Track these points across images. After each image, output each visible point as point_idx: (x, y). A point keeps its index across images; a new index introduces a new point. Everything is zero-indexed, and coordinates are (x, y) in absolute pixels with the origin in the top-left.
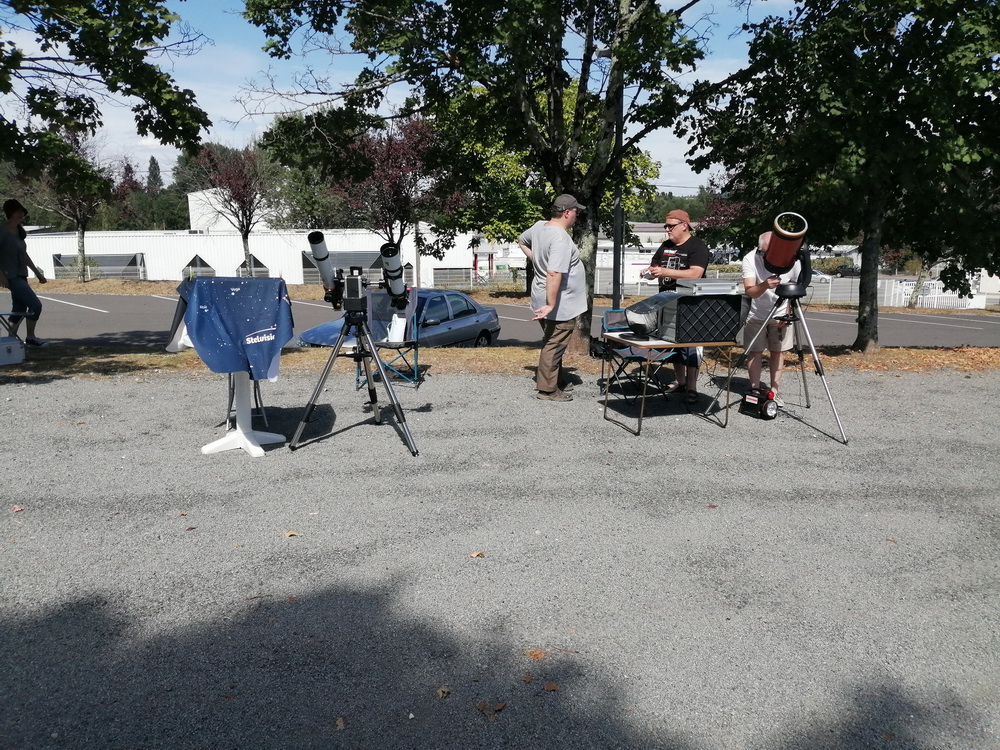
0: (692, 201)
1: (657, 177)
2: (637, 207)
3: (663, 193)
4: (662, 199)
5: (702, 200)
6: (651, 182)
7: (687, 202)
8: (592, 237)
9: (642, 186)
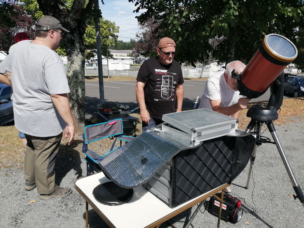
0: (128, 43)
1: (118, 32)
2: (111, 43)
3: (120, 41)
4: (119, 42)
5: (131, 43)
6: (116, 34)
7: (127, 44)
8: (80, 56)
9: (113, 36)
